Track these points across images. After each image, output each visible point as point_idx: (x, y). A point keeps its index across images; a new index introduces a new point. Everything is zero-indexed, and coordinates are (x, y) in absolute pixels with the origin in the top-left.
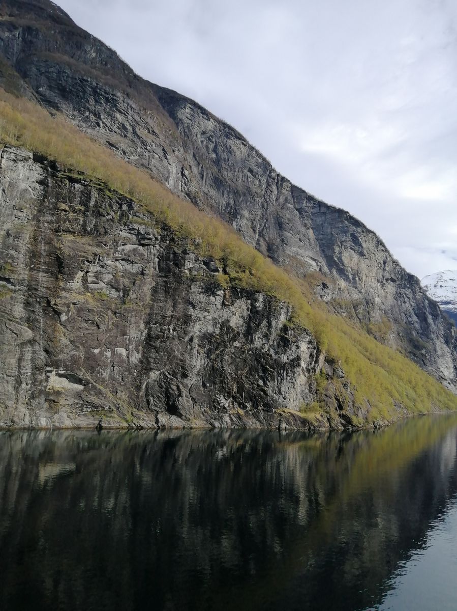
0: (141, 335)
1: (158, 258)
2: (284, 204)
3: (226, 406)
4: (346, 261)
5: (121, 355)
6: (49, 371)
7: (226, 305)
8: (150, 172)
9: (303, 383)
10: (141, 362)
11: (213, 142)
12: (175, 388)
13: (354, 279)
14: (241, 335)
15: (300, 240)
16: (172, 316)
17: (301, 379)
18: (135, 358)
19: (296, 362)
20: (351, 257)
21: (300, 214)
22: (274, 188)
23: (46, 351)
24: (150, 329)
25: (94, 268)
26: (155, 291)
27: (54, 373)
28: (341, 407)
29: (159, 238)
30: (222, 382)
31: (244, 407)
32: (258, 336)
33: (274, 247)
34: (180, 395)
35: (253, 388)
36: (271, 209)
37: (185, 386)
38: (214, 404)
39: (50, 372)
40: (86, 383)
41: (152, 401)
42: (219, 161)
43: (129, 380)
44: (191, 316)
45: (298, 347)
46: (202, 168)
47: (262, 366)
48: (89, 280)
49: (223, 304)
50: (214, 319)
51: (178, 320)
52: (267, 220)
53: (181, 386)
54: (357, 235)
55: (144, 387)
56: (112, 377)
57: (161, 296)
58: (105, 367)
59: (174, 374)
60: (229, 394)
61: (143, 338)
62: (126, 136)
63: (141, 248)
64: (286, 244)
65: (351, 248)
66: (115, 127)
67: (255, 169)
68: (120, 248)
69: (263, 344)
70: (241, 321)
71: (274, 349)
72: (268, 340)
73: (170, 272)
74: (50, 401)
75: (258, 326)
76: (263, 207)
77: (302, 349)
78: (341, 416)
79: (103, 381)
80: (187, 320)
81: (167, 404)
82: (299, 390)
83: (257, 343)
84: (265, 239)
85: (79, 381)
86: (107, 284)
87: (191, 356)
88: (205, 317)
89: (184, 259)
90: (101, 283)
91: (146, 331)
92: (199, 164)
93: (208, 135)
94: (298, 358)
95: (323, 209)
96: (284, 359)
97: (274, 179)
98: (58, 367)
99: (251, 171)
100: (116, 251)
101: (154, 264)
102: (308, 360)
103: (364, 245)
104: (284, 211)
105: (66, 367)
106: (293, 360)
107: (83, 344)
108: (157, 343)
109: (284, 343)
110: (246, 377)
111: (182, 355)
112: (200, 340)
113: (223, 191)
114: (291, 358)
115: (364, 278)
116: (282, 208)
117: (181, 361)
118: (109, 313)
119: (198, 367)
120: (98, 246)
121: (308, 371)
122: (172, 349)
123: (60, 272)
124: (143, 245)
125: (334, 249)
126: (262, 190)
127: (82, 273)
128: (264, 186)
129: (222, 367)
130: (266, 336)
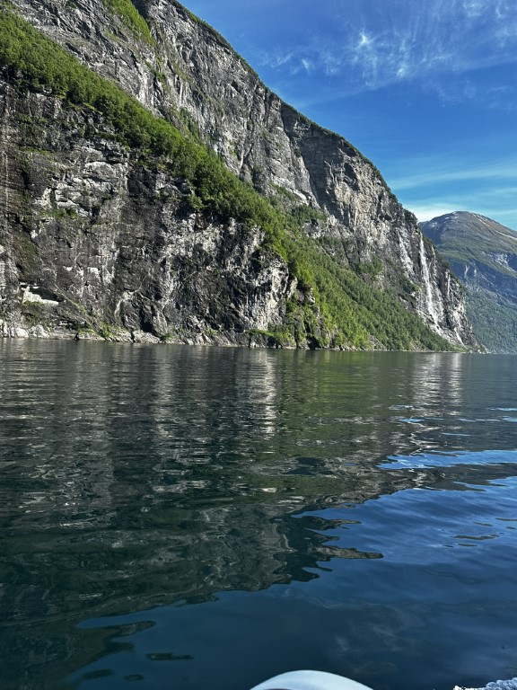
0: (114, 256)
1: (127, 176)
2: (273, 126)
3: (199, 326)
4: (338, 194)
5: (93, 274)
6: (22, 286)
7: (198, 228)
8: (117, 82)
9: (274, 307)
10: (114, 281)
11: (190, 48)
12: (149, 308)
13: (346, 215)
14: (214, 260)
15: (290, 169)
16: (144, 238)
17: (272, 304)
18: (108, 278)
19: (267, 287)
20: (344, 190)
21: (291, 139)
22: (262, 106)
23: (18, 266)
24: (122, 250)
25: (61, 186)
26: (125, 211)
27: (28, 288)
28: (308, 330)
29: (128, 154)
30: (195, 304)
31: (217, 328)
32: (230, 260)
33: (261, 177)
34: (154, 315)
35: (225, 311)
36: (258, 130)
37: (159, 306)
38: (187, 324)
39: (25, 287)
40: (60, 300)
41: (127, 320)
42: (198, 71)
43: (103, 299)
44: (163, 238)
45: (269, 272)
46: (178, 79)
47: (234, 289)
48: (57, 197)
49: (195, 228)
50: (186, 243)
51: (150, 242)
52: (253, 144)
53: (155, 307)
54: (352, 165)
55: (118, 305)
56: (86, 295)
57: (132, 217)
58: (79, 284)
59: (148, 295)
60: (201, 316)
61: (115, 259)
62: (88, 38)
63: (109, 166)
64: (274, 174)
65: (344, 181)
66: (75, 26)
67: (240, 83)
68: (87, 165)
69: (236, 269)
70: (213, 246)
71: (246, 273)
72: (240, 264)
73: (140, 192)
74: (27, 315)
75: (231, 250)
76: (248, 128)
77: (273, 274)
78: (308, 338)
79: (78, 298)
80: (159, 243)
81: (142, 323)
82: (269, 312)
83: (230, 268)
84: (250, 166)
85: (54, 297)
86: (75, 202)
87: (164, 278)
88: (177, 240)
89: (154, 178)
90: (70, 201)
91: (118, 251)
92: (174, 75)
93: (185, 39)
94: (270, 283)
95: (316, 134)
96: (256, 283)
97: (261, 96)
98: (32, 283)
99: (235, 85)
100: (83, 168)
101: (124, 182)
102: (280, 285)
103: (359, 177)
104: (272, 134)
105: (40, 283)
106: (264, 285)
107: (55, 262)
108: (129, 264)
109: (256, 268)
110: (219, 300)
111: (155, 275)
112: (172, 263)
113: (203, 108)
114: (262, 282)
115: (356, 214)
116: (271, 131)
117: (155, 282)
118: (80, 232)
119: (172, 289)
120: (64, 162)
121: (279, 296)
122: (144, 270)
123: (26, 188)
124: (112, 163)
125: (326, 181)
126: (248, 109)
127: (50, 190)
128: (250, 104)
129: (196, 290)
130: (238, 261)
